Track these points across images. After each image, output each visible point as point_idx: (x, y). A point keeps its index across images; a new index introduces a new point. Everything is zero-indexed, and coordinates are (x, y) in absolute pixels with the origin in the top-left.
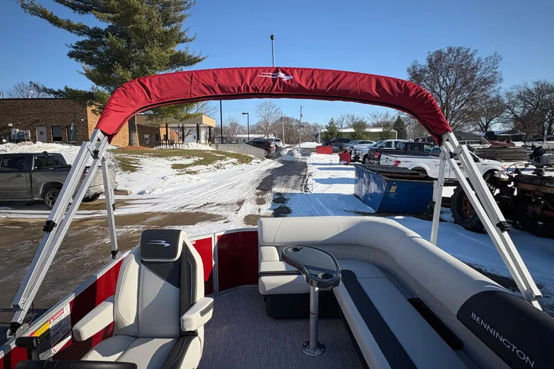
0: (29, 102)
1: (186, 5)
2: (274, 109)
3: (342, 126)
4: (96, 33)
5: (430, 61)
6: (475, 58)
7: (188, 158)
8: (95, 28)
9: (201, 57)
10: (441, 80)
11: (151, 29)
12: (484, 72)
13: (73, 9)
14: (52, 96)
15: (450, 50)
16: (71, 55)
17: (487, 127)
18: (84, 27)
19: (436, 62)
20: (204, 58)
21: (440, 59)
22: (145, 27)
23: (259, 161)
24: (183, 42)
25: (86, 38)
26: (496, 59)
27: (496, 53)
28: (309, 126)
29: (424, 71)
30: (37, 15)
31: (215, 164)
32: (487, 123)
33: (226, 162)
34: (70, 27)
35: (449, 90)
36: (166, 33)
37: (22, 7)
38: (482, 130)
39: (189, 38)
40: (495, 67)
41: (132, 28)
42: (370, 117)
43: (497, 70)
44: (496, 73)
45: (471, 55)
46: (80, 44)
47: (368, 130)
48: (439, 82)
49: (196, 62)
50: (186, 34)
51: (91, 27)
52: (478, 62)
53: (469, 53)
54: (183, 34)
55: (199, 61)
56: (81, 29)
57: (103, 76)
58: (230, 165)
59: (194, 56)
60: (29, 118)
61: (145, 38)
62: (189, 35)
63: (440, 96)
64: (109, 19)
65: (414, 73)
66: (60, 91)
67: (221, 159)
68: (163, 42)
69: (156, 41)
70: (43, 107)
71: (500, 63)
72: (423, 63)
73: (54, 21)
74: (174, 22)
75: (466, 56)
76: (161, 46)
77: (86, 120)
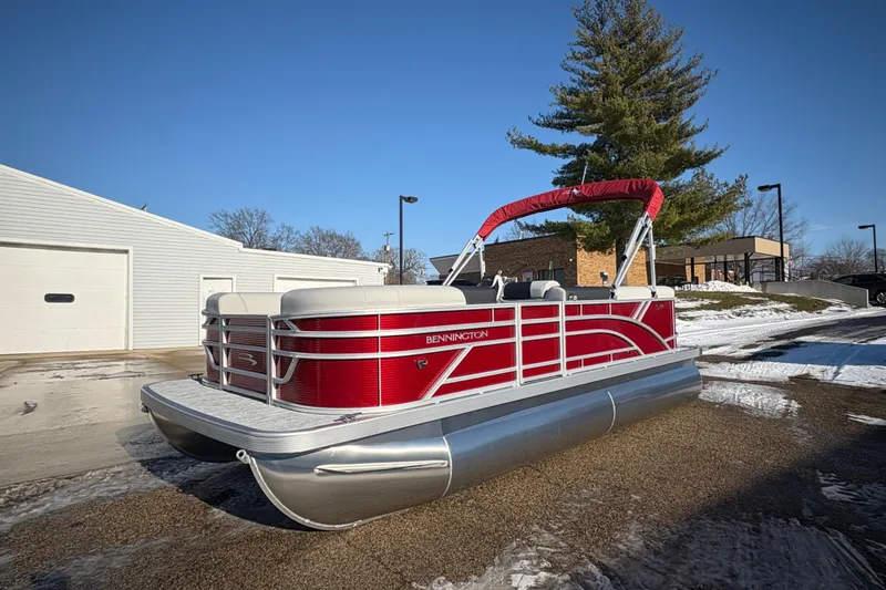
0: (518, 244)
4: (581, 151)
7: (692, 300)
9: (718, 151)
16: (556, 182)
18: (569, 147)
20: (722, 152)
23: (845, 308)
24: (688, 135)
25: (573, 159)
31: (737, 310)
33: (762, 308)
34: (554, 151)
36: (659, 131)
37: (511, 143)
39: (697, 127)
46: (565, 167)
49: (710, 159)
50: (693, 124)
51: (577, 146)
55: (715, 156)
56: (566, 151)
58: (767, 313)
59: (706, 152)
62: (697, 124)
64: (593, 132)
67: (755, 303)
68: (655, 143)
70: (530, 248)
73: (540, 149)
76: (652, 150)
77: (575, 261)
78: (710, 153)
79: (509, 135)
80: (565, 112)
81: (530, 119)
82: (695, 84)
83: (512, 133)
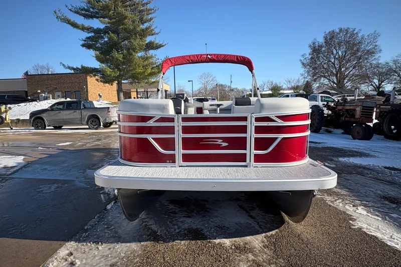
0: (51, 76)
1: (153, 11)
2: (211, 78)
3: (263, 89)
4: (98, 31)
5: (326, 38)
6: (360, 35)
8: (98, 28)
9: (164, 44)
10: (335, 52)
11: (135, 28)
12: (367, 46)
13: (84, 17)
14: (72, 72)
15: (341, 30)
16: (83, 46)
17: (379, 87)
18: (91, 28)
19: (330, 39)
20: (166, 45)
21: (333, 37)
22: (131, 27)
24: (153, 35)
25: (92, 34)
26: (375, 36)
27: (375, 31)
28: (238, 91)
29: (321, 46)
30: (65, 22)
32: (380, 85)
34: (83, 28)
35: (341, 59)
36: (143, 30)
37: (57, 18)
38: (376, 90)
40: (375, 41)
41: (122, 28)
42: (286, 83)
43: (377, 44)
44: (376, 46)
45: (357, 33)
46: (88, 38)
47: (282, 91)
48: (333, 54)
49: (160, 47)
50: (155, 30)
51: (95, 28)
52: (362, 38)
53: (355, 32)
54: (153, 30)
55: (163, 46)
56: (89, 29)
57: (105, 58)
60: (51, 87)
61: (131, 33)
62: (156, 31)
63: (334, 64)
64: (104, 23)
65: (314, 47)
66: (77, 68)
68: (142, 35)
69: (138, 35)
70: (60, 79)
71: (379, 39)
72: (321, 40)
73: (75, 25)
74: (146, 22)
75: (352, 34)
76: (140, 39)
77: (87, 87)
78: (161, 44)
79: (55, 13)
80: (86, 8)
81: (67, 6)
82: (150, 12)
83: (57, 12)
